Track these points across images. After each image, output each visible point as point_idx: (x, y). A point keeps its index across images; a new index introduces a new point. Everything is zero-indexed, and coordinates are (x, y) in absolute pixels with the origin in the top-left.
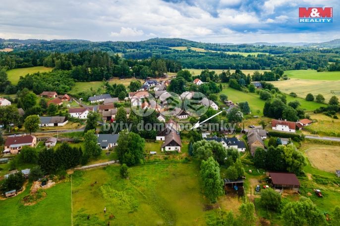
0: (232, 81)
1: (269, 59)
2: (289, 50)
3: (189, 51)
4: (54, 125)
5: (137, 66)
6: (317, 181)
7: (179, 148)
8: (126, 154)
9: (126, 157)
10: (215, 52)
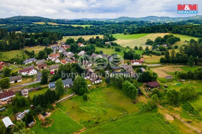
0: (98, 43)
1: (98, 28)
2: (103, 23)
3: (48, 25)
4: (15, 82)
5: (40, 38)
6: (162, 82)
7: (101, 81)
8: (81, 88)
9: (81, 90)
10: (64, 25)
